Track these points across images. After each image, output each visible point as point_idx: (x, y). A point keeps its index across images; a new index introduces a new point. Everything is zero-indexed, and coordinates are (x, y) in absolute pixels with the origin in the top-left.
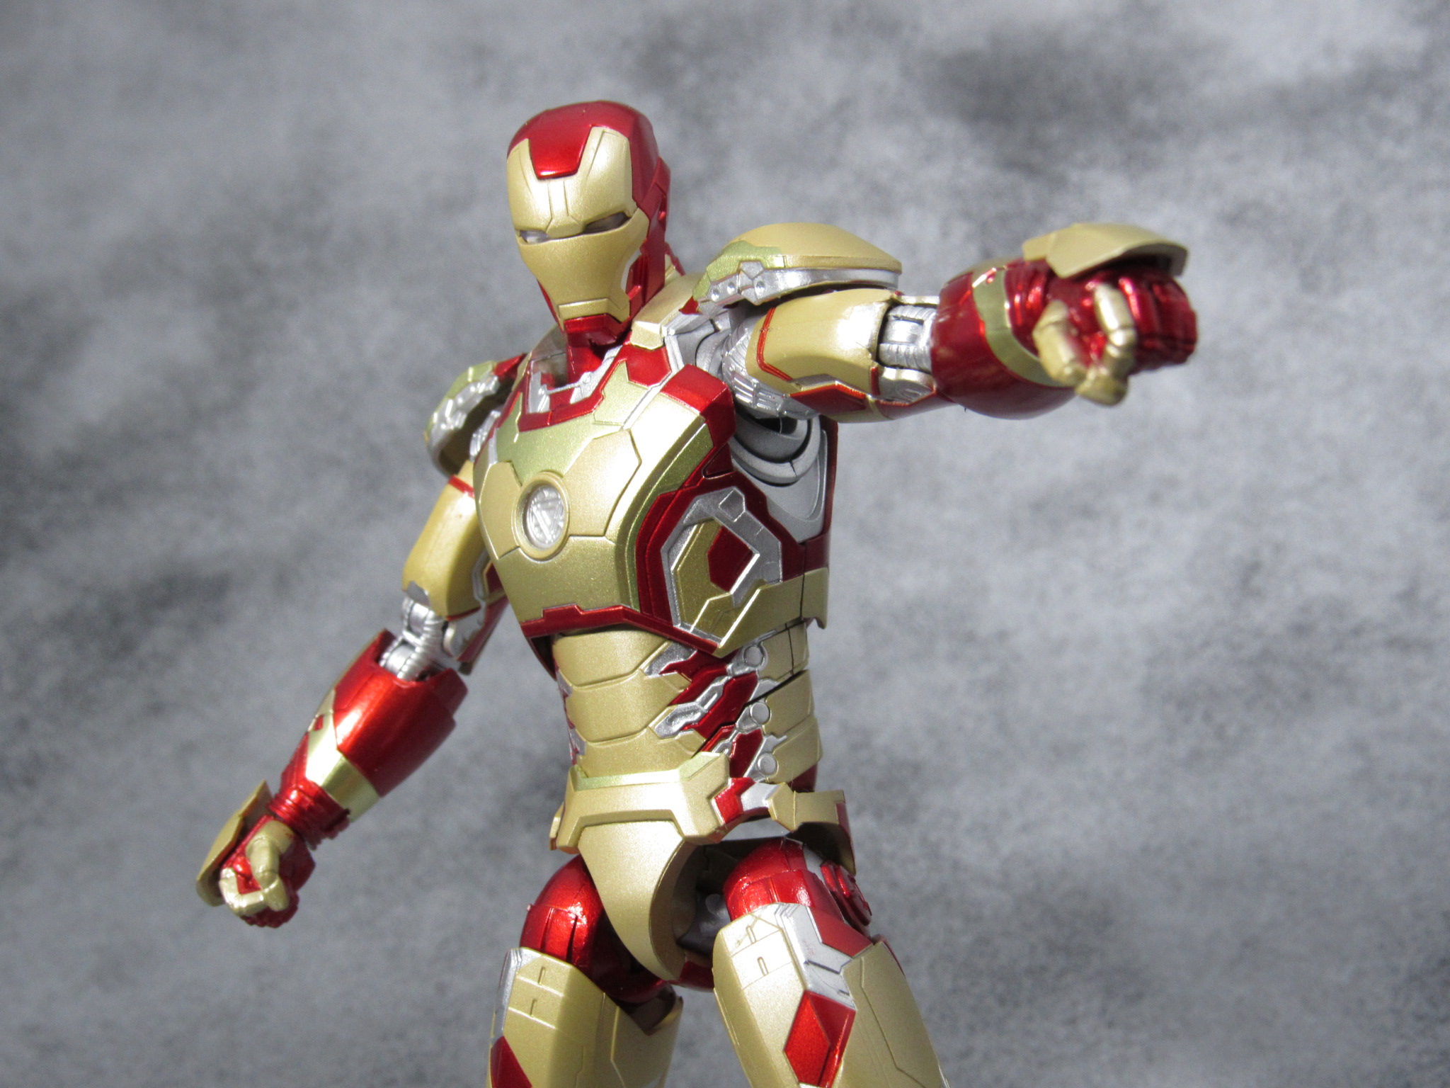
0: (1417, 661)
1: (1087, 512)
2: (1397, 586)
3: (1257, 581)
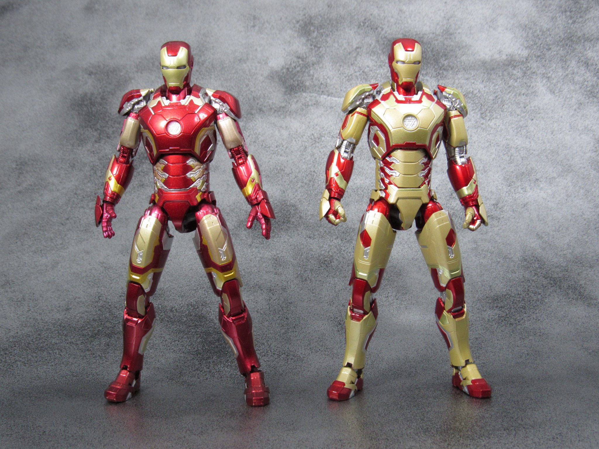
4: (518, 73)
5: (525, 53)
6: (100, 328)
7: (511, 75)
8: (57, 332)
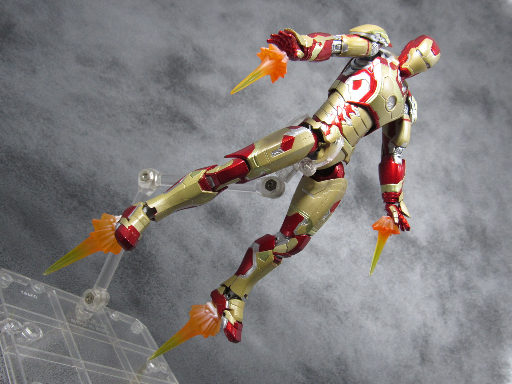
0: (339, 323)
1: (317, 254)
2: (346, 310)
3: (329, 288)
4: (413, 251)
5: (424, 243)
6: (79, 194)
7: (408, 249)
8: (52, 173)
